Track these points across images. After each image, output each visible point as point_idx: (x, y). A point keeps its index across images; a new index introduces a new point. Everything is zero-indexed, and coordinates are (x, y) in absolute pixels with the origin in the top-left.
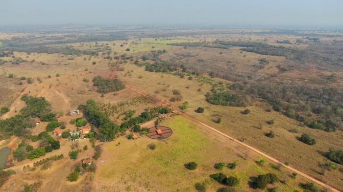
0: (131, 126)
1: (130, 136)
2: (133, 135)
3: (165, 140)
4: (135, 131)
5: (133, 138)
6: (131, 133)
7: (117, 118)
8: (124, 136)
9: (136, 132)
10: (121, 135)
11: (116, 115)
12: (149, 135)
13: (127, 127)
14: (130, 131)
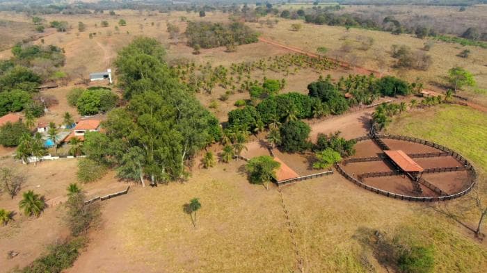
0: (267, 128)
1: (259, 167)
2: (276, 165)
3: (451, 206)
4: (282, 147)
5: (274, 181)
6: (265, 152)
7: (223, 99)
8: (233, 165)
9: (291, 151)
10: (222, 159)
11: (218, 91)
12: (351, 169)
13: (252, 130)
14: (263, 144)
